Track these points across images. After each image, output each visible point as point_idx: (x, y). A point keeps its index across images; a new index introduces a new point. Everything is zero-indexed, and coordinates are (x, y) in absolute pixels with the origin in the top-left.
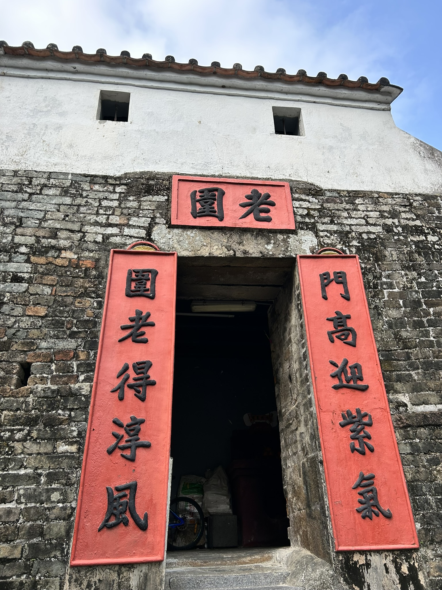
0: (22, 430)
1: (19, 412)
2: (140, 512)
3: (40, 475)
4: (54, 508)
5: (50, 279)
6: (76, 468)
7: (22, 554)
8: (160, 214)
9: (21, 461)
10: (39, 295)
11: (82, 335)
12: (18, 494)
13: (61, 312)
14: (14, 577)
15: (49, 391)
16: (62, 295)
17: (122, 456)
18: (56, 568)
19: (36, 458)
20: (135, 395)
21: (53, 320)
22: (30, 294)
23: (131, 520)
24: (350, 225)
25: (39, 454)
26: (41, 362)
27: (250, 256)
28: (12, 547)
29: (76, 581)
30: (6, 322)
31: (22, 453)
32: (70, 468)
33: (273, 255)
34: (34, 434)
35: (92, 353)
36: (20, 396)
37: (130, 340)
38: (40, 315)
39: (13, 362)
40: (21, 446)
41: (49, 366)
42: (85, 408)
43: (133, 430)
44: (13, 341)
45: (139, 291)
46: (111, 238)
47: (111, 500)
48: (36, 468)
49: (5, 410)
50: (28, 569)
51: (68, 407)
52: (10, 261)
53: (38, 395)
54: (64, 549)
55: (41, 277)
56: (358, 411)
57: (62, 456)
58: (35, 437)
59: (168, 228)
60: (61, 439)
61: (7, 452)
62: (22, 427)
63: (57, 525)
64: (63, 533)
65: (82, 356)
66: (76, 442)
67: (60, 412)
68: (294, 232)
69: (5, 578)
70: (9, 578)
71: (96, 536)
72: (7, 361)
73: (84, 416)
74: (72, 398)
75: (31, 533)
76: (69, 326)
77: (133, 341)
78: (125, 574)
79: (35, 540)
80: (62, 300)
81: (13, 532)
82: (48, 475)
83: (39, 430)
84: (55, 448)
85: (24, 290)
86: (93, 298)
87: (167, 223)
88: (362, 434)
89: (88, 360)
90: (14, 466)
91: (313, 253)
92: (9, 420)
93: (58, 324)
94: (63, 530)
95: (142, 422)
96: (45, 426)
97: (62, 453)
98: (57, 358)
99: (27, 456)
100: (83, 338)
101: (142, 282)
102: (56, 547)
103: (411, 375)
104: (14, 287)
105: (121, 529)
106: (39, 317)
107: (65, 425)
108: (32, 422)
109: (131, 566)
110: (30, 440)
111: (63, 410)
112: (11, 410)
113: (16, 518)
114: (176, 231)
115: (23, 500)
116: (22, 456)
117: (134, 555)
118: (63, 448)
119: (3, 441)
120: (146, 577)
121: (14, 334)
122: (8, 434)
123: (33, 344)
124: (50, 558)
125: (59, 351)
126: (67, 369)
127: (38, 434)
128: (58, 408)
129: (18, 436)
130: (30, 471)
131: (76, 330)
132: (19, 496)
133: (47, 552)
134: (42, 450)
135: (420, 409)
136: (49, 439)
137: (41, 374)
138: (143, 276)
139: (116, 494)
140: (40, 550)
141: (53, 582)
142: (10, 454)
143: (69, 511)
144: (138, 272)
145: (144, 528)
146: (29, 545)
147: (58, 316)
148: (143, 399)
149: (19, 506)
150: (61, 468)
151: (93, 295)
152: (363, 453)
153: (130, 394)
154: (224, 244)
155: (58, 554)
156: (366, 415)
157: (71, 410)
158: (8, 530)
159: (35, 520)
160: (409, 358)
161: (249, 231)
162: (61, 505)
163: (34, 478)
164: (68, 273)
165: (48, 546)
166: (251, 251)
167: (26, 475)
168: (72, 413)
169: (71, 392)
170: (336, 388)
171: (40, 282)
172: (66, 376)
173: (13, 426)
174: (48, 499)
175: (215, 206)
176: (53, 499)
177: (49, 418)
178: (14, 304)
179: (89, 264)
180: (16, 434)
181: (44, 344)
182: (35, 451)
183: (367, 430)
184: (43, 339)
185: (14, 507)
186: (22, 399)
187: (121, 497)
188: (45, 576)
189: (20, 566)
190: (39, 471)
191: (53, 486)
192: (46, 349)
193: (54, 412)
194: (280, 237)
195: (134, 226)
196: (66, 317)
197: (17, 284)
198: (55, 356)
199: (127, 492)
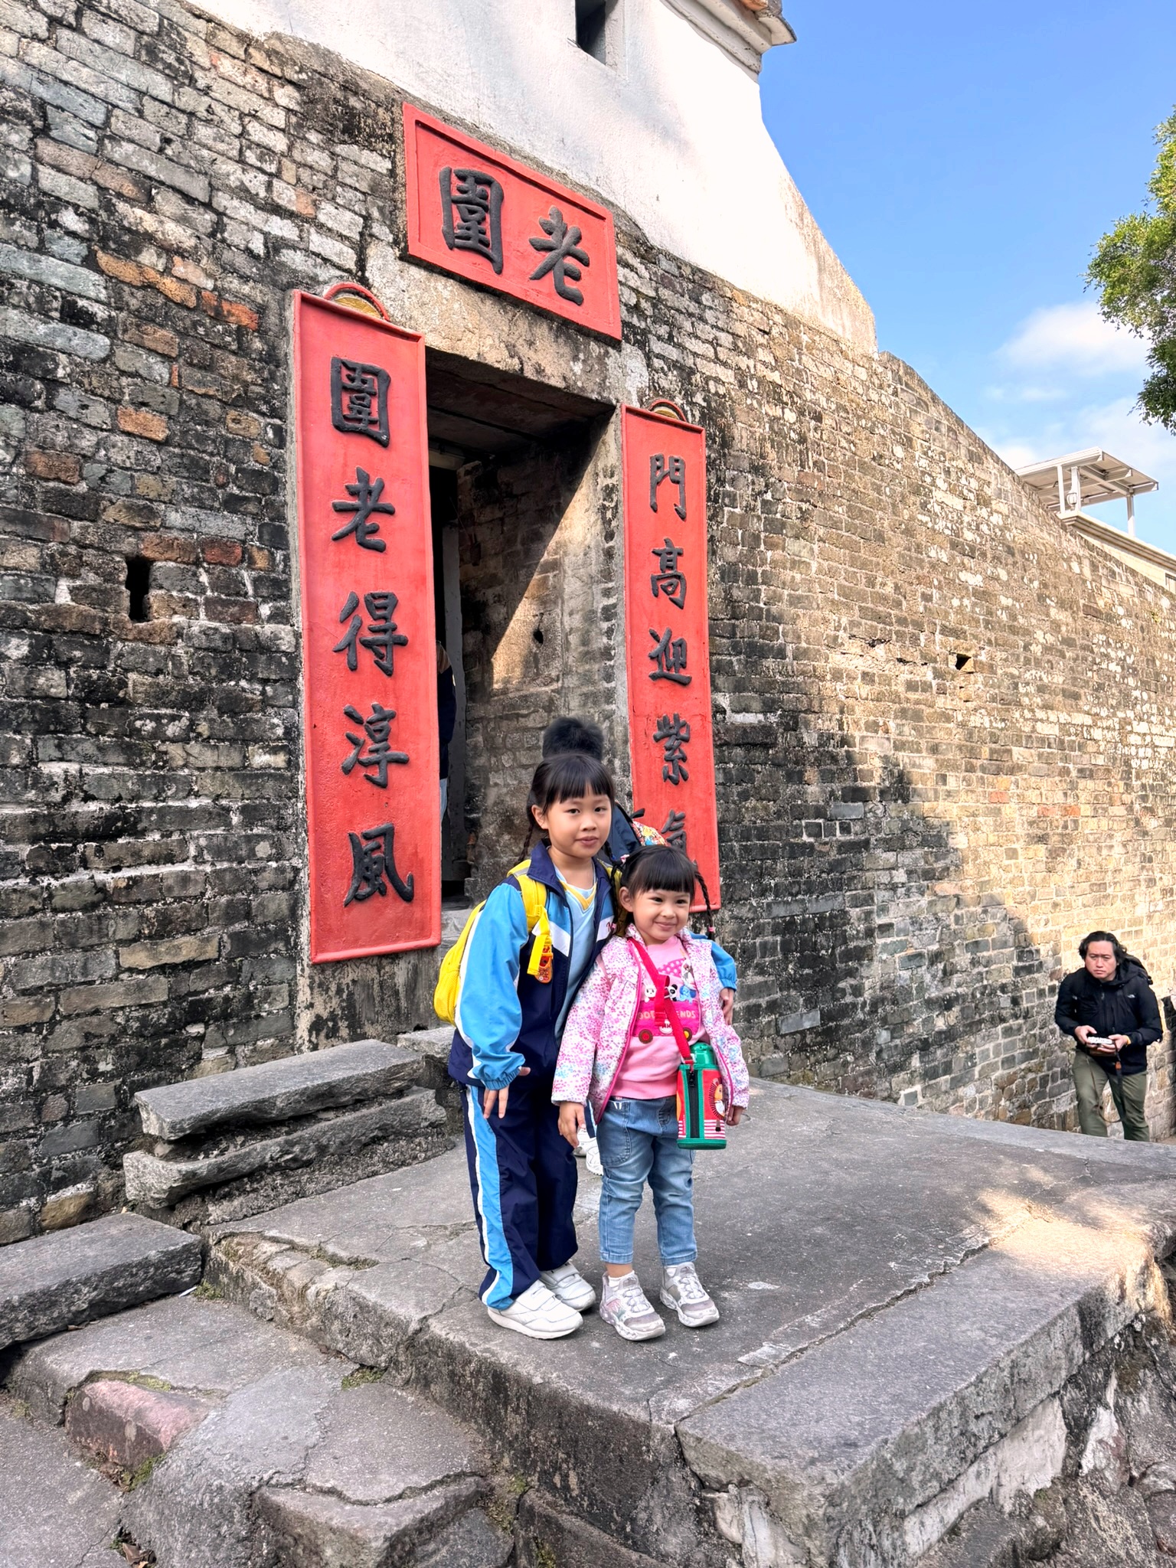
0: (179, 718)
1: (161, 677)
2: (403, 873)
3: (228, 810)
4: (263, 869)
5: (161, 336)
6: (289, 798)
7: (219, 951)
8: (381, 210)
9: (187, 781)
10: (144, 379)
11: (252, 508)
12: (198, 846)
13: (201, 438)
14: (212, 991)
15: (217, 636)
16: (196, 390)
17: (368, 778)
18: (280, 969)
19: (213, 778)
20: (376, 662)
21: (182, 456)
22: (118, 369)
23: (389, 886)
24: (695, 355)
25: (218, 768)
26: (175, 561)
27: (546, 381)
28: (202, 941)
29: (320, 985)
30: (77, 441)
31: (185, 766)
32: (280, 797)
33: (582, 389)
34: (203, 728)
35: (279, 555)
36: (157, 640)
37: (352, 540)
38: (154, 436)
39: (113, 552)
40: (180, 752)
41: (195, 574)
42: (291, 680)
43: (380, 731)
44: (103, 498)
45: (360, 420)
46: (284, 251)
47: (360, 855)
48: (218, 797)
49: (132, 671)
50: (234, 976)
51: (260, 676)
52: (42, 249)
53: (196, 642)
54: (289, 937)
55: (138, 326)
56: (677, 718)
57: (262, 775)
58: (206, 734)
59: (401, 258)
60: (256, 741)
61: (155, 763)
62: (174, 711)
63: (273, 899)
64: (286, 912)
65: (261, 562)
66: (283, 748)
67: (243, 683)
68: (615, 344)
69: (196, 993)
70: (204, 992)
71: (342, 914)
72: (98, 549)
73: (290, 697)
74: (264, 657)
75: (231, 914)
76: (221, 479)
77: (360, 544)
78: (387, 969)
79: (238, 927)
80: (198, 404)
81: (199, 915)
82: (244, 810)
83: (212, 721)
84: (245, 758)
85: (103, 355)
86: (263, 414)
87: (396, 243)
88: (677, 754)
89: (273, 571)
90: (176, 792)
91: (642, 403)
92: (146, 693)
93: (196, 470)
94: (285, 906)
95: (392, 716)
96: (221, 714)
97: (261, 768)
98: (209, 557)
99: (196, 773)
100: (254, 516)
101: (363, 399)
102: (276, 935)
103: (731, 662)
104: (75, 341)
105: (377, 901)
106: (152, 441)
107: (258, 712)
108: (193, 702)
109: (394, 956)
110: (196, 739)
111: (249, 681)
112: (146, 673)
113: (200, 889)
114: (415, 272)
115: (207, 857)
116: (186, 771)
117: (397, 940)
118: (260, 759)
119: (143, 738)
120: (416, 971)
121: (102, 479)
122: (150, 725)
123: (152, 513)
124: (269, 954)
125: (212, 541)
126: (234, 587)
127: (211, 728)
128: (238, 677)
129: (172, 730)
130: (206, 801)
131: (236, 491)
132: (200, 850)
133: (262, 944)
134: (224, 762)
135: (741, 718)
136: (233, 741)
137: (181, 591)
138: (364, 382)
139: (367, 845)
140: (251, 942)
141: (278, 991)
142: (162, 768)
143: (290, 875)
144: (354, 370)
145: (408, 897)
146: (230, 936)
147: (194, 449)
148: (389, 672)
149: (201, 868)
150: (263, 798)
151: (264, 408)
152: (676, 783)
153: (366, 658)
154: (504, 337)
155: (281, 946)
156: (684, 725)
157: (265, 682)
158: (188, 911)
159: (234, 893)
160: (734, 635)
161: (546, 318)
162: (274, 864)
163: (219, 815)
164: (201, 330)
165: (263, 935)
166: (548, 371)
167: (203, 809)
168: (268, 689)
169: (259, 643)
170: (654, 677)
171: (136, 339)
172: (235, 603)
173: (156, 708)
174: (252, 855)
175: (486, 226)
176: (260, 855)
177: (227, 697)
178: (86, 391)
179: (242, 315)
180: (167, 724)
181: (174, 518)
182: (211, 764)
183: (685, 747)
184: (171, 502)
185: (192, 869)
186: (162, 649)
187: (373, 850)
188: (263, 984)
189: (219, 971)
190: (224, 802)
191: (255, 831)
192: (182, 530)
193: (232, 683)
194: (595, 348)
195: (330, 230)
196: (212, 454)
197: (81, 332)
198: (203, 551)
199: (381, 841)
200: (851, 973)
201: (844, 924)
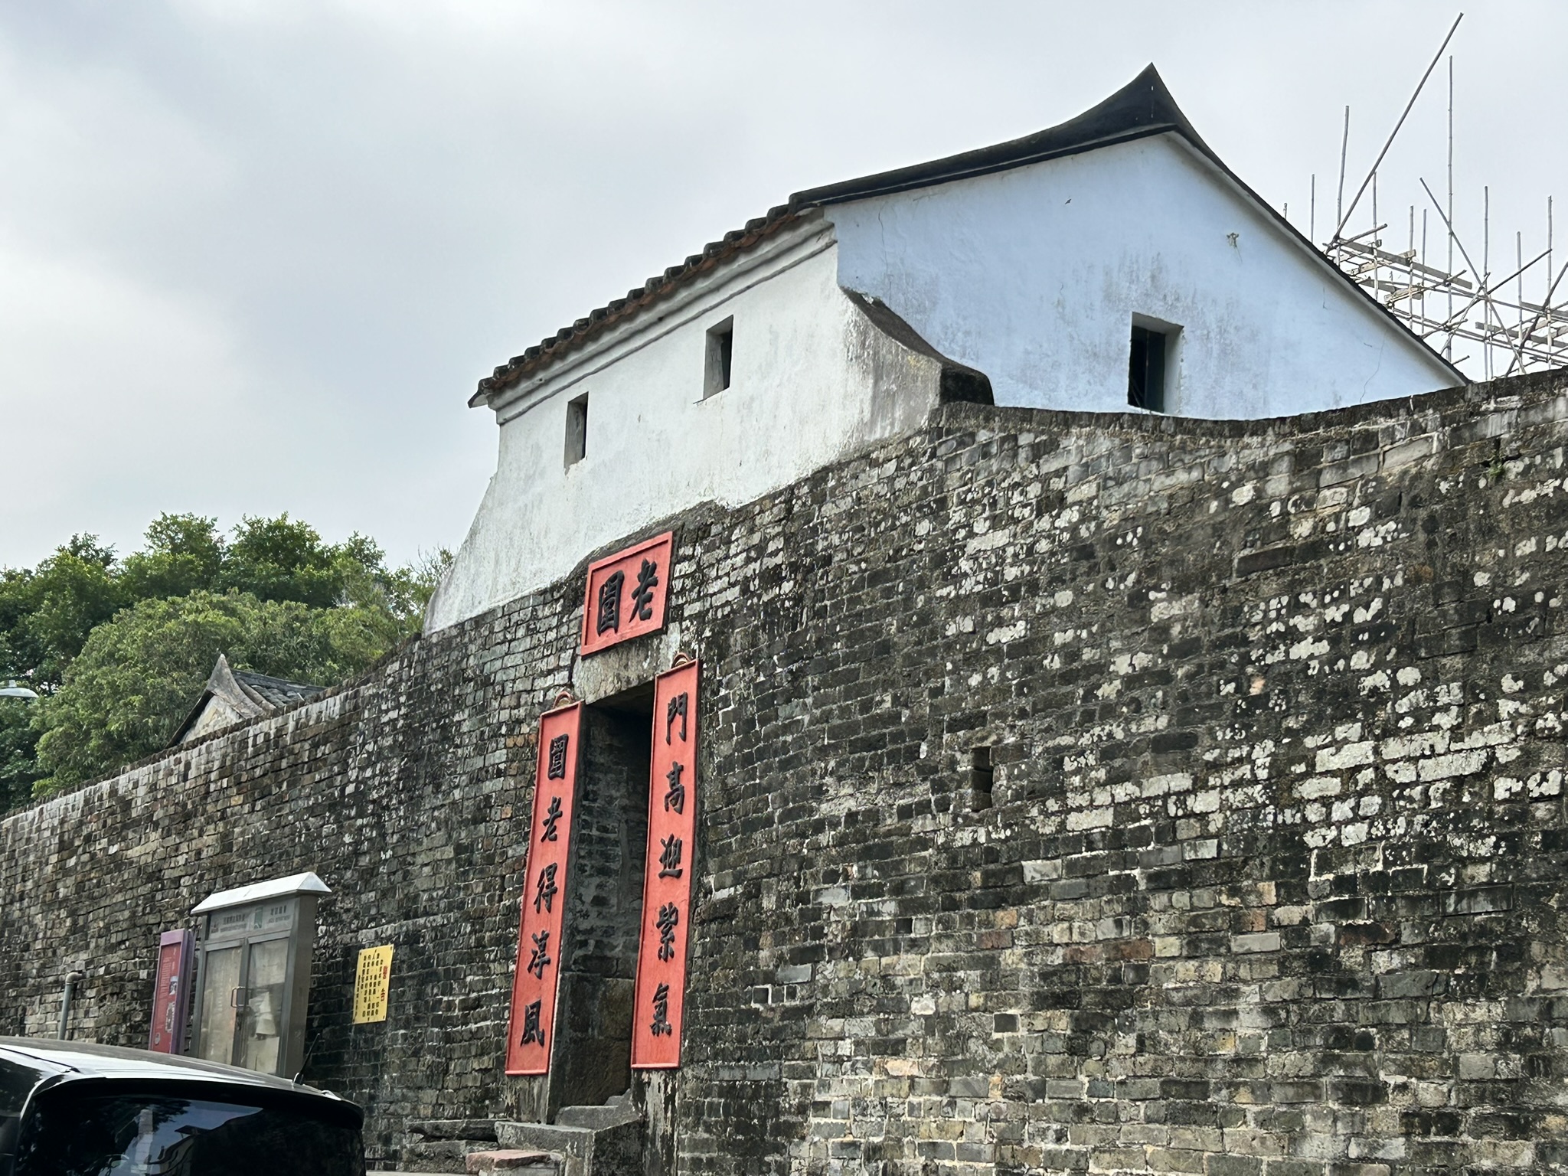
2: (541, 1029)
3: (501, 994)
17: (535, 974)
19: (500, 979)
23: (536, 1036)
25: (501, 974)
29: (510, 1088)
43: (542, 945)
45: (556, 769)
47: (527, 1018)
51: (515, 924)
53: (502, 913)
56: (671, 906)
57: (510, 976)
58: (499, 957)
59: (583, 660)
67: (511, 929)
68: (664, 631)
71: (519, 1050)
77: (549, 839)
78: (532, 1084)
88: (669, 935)
95: (547, 936)
97: (511, 972)
101: (558, 756)
105: (532, 1044)
114: (587, 663)
119: (486, 962)
128: (510, 926)
131: (526, 830)
139: (530, 1012)
142: (489, 975)
144: (556, 742)
145: (542, 1043)
148: (549, 910)
149: (491, 1023)
150: (510, 988)
152: (666, 960)
153: (543, 904)
156: (674, 910)
161: (633, 643)
164: (523, 756)
166: (632, 678)
170: (661, 876)
173: (490, 947)
175: (615, 606)
179: (534, 738)
182: (499, 971)
183: (673, 930)
187: (531, 1015)
190: (501, 991)
195: (562, 667)
199: (535, 1009)
200: (778, 1149)
201: (779, 1096)
